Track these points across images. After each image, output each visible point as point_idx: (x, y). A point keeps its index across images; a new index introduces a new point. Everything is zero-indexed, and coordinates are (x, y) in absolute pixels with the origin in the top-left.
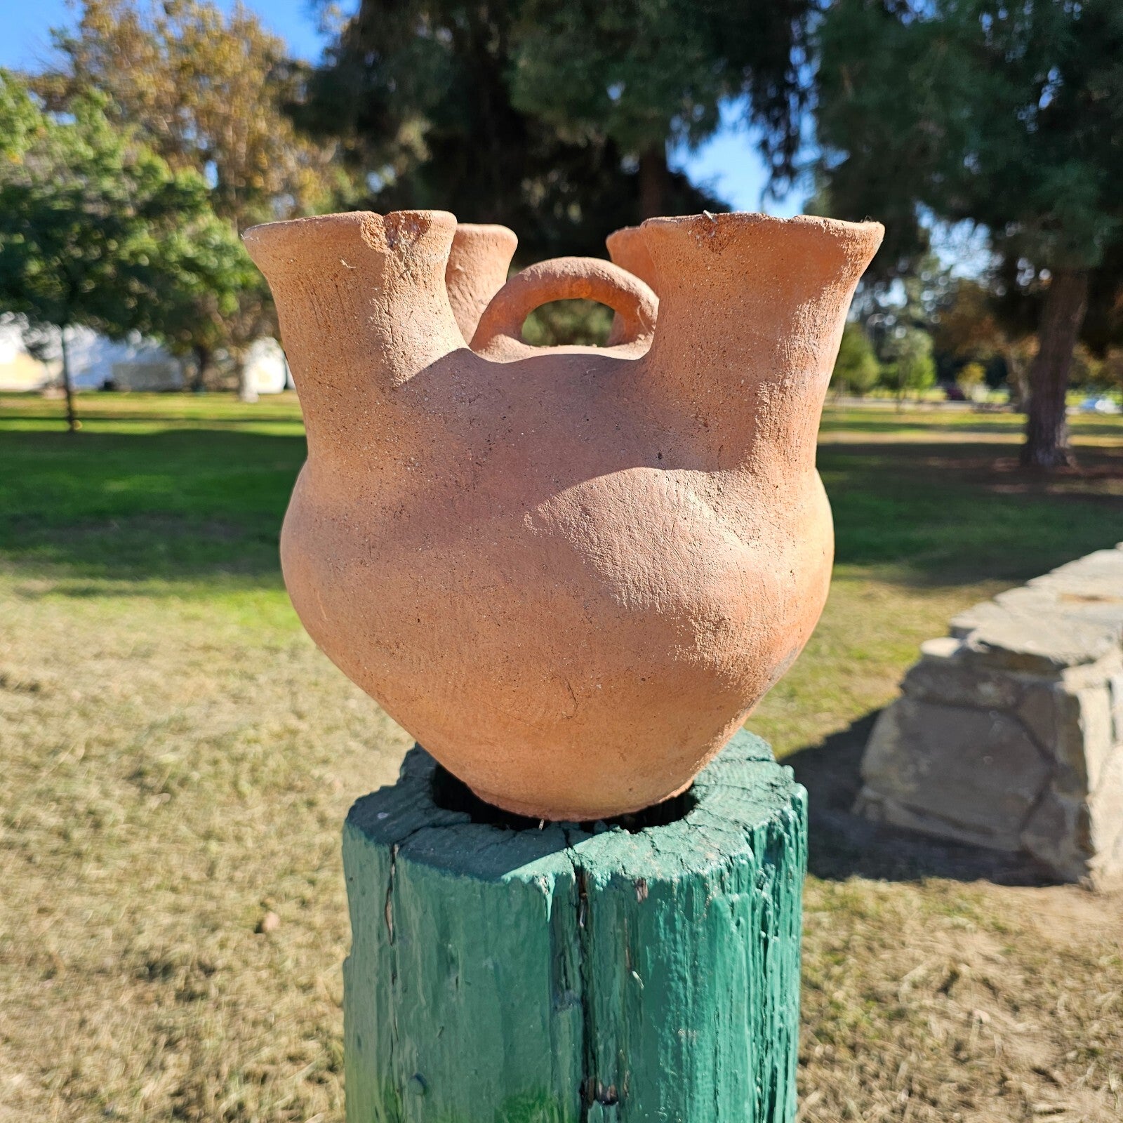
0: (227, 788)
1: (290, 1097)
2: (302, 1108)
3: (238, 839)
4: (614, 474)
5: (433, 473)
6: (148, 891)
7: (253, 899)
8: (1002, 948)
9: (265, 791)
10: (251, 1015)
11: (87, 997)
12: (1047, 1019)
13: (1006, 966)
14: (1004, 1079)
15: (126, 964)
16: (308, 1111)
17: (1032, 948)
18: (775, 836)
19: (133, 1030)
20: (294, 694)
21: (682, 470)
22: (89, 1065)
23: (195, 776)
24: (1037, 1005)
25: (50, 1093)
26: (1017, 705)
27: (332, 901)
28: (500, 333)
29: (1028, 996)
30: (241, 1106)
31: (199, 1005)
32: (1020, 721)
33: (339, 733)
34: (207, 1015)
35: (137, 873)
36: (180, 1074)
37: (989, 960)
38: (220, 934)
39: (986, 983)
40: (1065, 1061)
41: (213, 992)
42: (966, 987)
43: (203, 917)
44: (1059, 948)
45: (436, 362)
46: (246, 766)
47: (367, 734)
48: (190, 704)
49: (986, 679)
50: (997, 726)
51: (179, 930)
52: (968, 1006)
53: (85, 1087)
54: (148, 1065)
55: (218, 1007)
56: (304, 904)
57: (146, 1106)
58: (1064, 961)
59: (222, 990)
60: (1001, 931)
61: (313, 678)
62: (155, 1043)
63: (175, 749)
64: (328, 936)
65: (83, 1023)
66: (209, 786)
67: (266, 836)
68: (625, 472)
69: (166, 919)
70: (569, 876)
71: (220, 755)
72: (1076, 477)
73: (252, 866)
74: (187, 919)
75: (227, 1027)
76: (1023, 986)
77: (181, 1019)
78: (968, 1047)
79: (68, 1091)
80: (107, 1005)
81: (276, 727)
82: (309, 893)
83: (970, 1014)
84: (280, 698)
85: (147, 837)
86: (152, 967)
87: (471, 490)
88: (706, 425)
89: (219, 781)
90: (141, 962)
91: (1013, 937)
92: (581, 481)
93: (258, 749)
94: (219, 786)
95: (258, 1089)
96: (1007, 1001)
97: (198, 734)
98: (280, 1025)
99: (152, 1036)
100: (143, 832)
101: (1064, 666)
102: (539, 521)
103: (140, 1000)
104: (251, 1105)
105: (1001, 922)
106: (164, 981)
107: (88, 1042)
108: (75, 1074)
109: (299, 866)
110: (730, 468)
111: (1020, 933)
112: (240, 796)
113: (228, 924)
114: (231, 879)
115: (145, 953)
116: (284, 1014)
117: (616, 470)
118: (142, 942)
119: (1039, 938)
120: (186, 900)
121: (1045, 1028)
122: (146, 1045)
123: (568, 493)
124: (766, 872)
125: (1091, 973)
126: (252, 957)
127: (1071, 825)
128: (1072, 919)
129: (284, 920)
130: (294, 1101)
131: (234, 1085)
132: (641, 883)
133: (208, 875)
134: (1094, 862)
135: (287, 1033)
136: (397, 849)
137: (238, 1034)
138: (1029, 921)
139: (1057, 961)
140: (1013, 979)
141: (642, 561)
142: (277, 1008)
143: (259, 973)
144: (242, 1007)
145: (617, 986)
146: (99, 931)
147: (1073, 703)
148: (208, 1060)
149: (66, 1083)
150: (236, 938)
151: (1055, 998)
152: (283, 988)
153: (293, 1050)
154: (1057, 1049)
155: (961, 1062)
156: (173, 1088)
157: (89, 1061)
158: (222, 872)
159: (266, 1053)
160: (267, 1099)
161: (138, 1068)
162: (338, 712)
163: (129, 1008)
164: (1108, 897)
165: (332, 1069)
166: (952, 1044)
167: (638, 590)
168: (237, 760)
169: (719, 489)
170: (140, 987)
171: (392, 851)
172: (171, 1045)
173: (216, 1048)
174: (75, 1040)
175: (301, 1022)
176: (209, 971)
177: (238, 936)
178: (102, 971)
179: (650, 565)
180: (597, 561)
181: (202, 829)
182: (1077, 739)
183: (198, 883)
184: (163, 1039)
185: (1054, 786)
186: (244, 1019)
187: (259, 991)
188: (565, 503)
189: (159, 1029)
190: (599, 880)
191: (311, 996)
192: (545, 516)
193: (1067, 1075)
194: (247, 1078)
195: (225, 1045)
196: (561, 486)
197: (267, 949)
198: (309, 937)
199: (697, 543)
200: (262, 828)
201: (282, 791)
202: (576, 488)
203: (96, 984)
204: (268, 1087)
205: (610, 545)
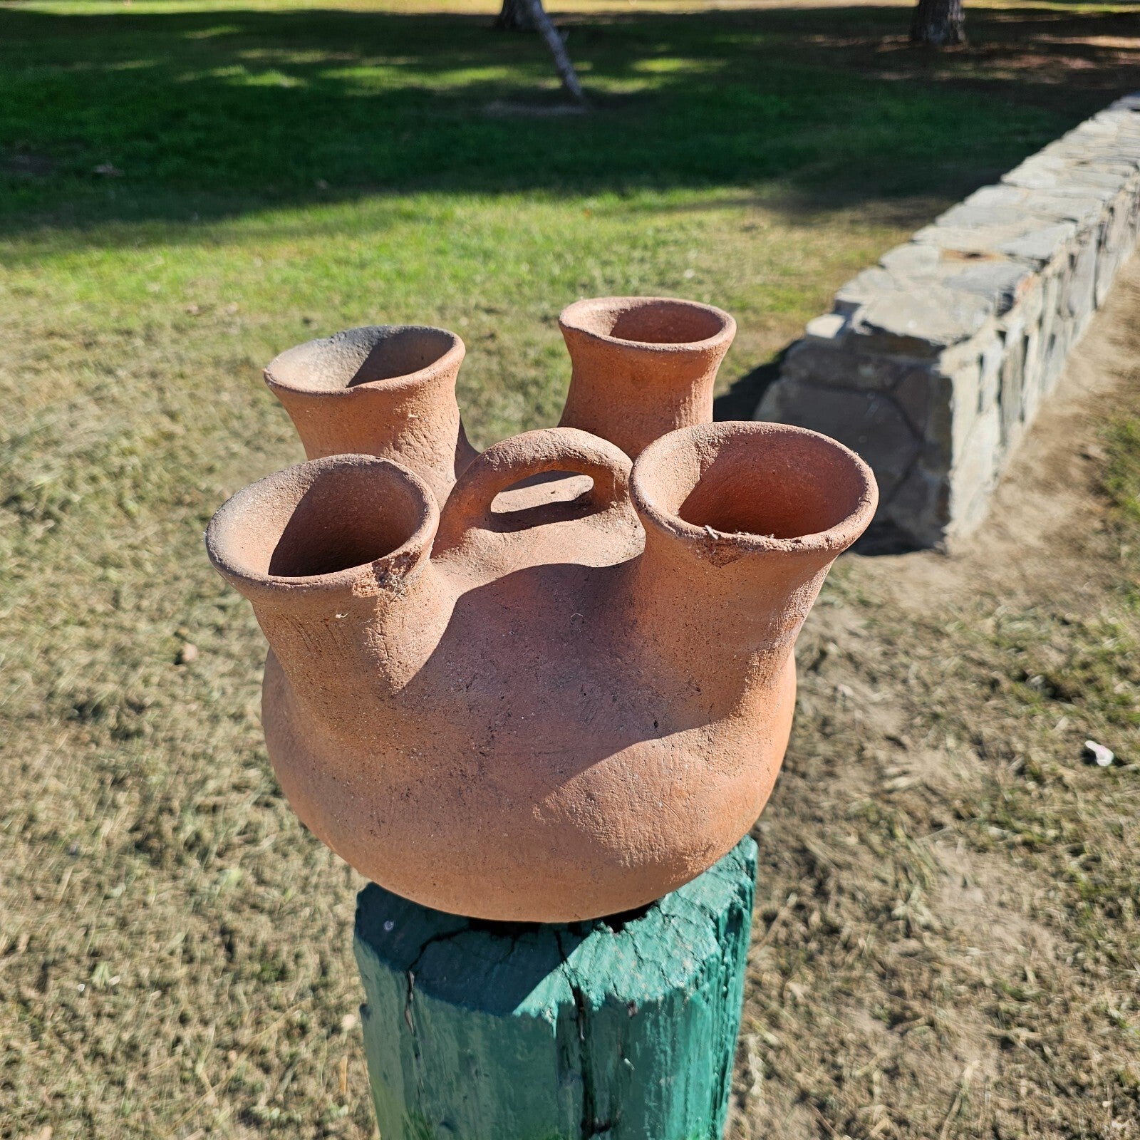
0: (113, 509)
1: (242, 823)
2: (256, 832)
3: (137, 564)
4: (615, 756)
5: (437, 763)
6: (55, 628)
7: (167, 630)
8: (864, 622)
9: (153, 508)
10: (190, 749)
11: (23, 743)
12: (900, 687)
13: (868, 639)
14: (863, 749)
15: (54, 707)
16: (262, 833)
17: (891, 619)
18: (735, 912)
19: (76, 771)
20: (161, 390)
21: (677, 734)
22: (43, 808)
23: (76, 498)
24: (892, 675)
25: (12, 839)
26: (894, 387)
27: (245, 626)
28: (472, 525)
29: (885, 668)
30: (198, 836)
31: (136, 743)
32: (895, 402)
33: (217, 434)
34: (147, 753)
35: (39, 609)
36: (133, 810)
37: (853, 634)
38: (142, 671)
39: (850, 657)
40: (912, 726)
41: (148, 729)
42: (834, 664)
43: (119, 650)
44: (913, 617)
45: (431, 657)
46: (127, 482)
47: (247, 434)
48: (49, 410)
49: (866, 361)
50: (874, 407)
51: (99, 669)
52: (834, 682)
53: (44, 829)
54: (101, 803)
55: (156, 744)
56: (219, 630)
57: (108, 843)
58: (918, 630)
59: (156, 727)
60: (865, 603)
61: (177, 369)
62: (102, 782)
63: (47, 468)
64: (247, 662)
65: (25, 768)
66: (93, 507)
67: (164, 558)
68: (625, 751)
69: (83, 658)
70: (570, 1003)
71: (96, 470)
72: (965, 57)
73: (157, 594)
74: (103, 655)
75: (169, 762)
76: (881, 658)
77: (122, 758)
78: (833, 722)
79: (28, 835)
80: (45, 749)
81: (149, 432)
82: (221, 619)
83: (835, 689)
84: (145, 394)
85: (41, 570)
86: (81, 708)
87: (478, 782)
88: (698, 690)
89: (101, 500)
90: (68, 704)
91: (874, 609)
92: (584, 768)
93: (135, 460)
94: (104, 508)
95: (210, 819)
96: (867, 673)
97: (67, 448)
98: (220, 757)
99: (97, 775)
100: (35, 565)
101: (942, 348)
102: (547, 812)
103: (75, 740)
104: (207, 835)
105: (866, 596)
106: (96, 722)
107: (36, 788)
108: (32, 819)
109: (206, 590)
110: (720, 719)
111: (880, 606)
112: (128, 514)
113: (147, 659)
114: (138, 608)
115: (71, 695)
116: (221, 744)
117: (617, 751)
118: (64, 684)
119: (896, 609)
120: (97, 633)
121: (897, 696)
122: (93, 784)
123: (573, 781)
124: (727, 940)
125: (938, 640)
126: (179, 691)
127: (933, 498)
128: (926, 584)
129: (203, 649)
130: (246, 827)
131: (188, 817)
132: (632, 1004)
133: (113, 605)
134: (949, 529)
135: (227, 763)
136: (412, 976)
137: (181, 768)
138: (889, 591)
139: (910, 630)
140: (872, 652)
141: (643, 828)
142: (213, 741)
143: (188, 707)
144: (179, 742)
145: (611, 1064)
146: (17, 675)
147: (946, 386)
148: (158, 795)
149: (25, 828)
150: (158, 672)
151: (906, 667)
152: (215, 719)
153: (235, 779)
154: (906, 715)
155: (826, 736)
156: (129, 825)
157: (41, 805)
158: (128, 602)
159: (211, 785)
160: (221, 827)
161: (91, 809)
162: (212, 409)
163: (69, 750)
164: (958, 558)
165: (276, 793)
166: (819, 721)
167: (640, 851)
168: (117, 475)
169: (710, 740)
170: (73, 729)
171: (408, 977)
172: (118, 783)
173: (163, 784)
174: (22, 785)
175: (239, 751)
176: (140, 708)
177: (159, 670)
178: (31, 716)
179: (650, 829)
180: (603, 839)
181: (96, 554)
182: (946, 419)
183: (106, 614)
184: (109, 778)
185: (921, 462)
186: (183, 754)
187: (192, 724)
188: (571, 791)
189: (101, 768)
190: (595, 1002)
191: (243, 725)
192: (552, 806)
193: (912, 737)
194: (199, 810)
195: (170, 780)
196: (566, 775)
197: (191, 681)
198: (230, 665)
199: (691, 797)
200: (158, 550)
201: (170, 506)
202: (579, 777)
203: (28, 729)
204: (220, 817)
205: (614, 822)
